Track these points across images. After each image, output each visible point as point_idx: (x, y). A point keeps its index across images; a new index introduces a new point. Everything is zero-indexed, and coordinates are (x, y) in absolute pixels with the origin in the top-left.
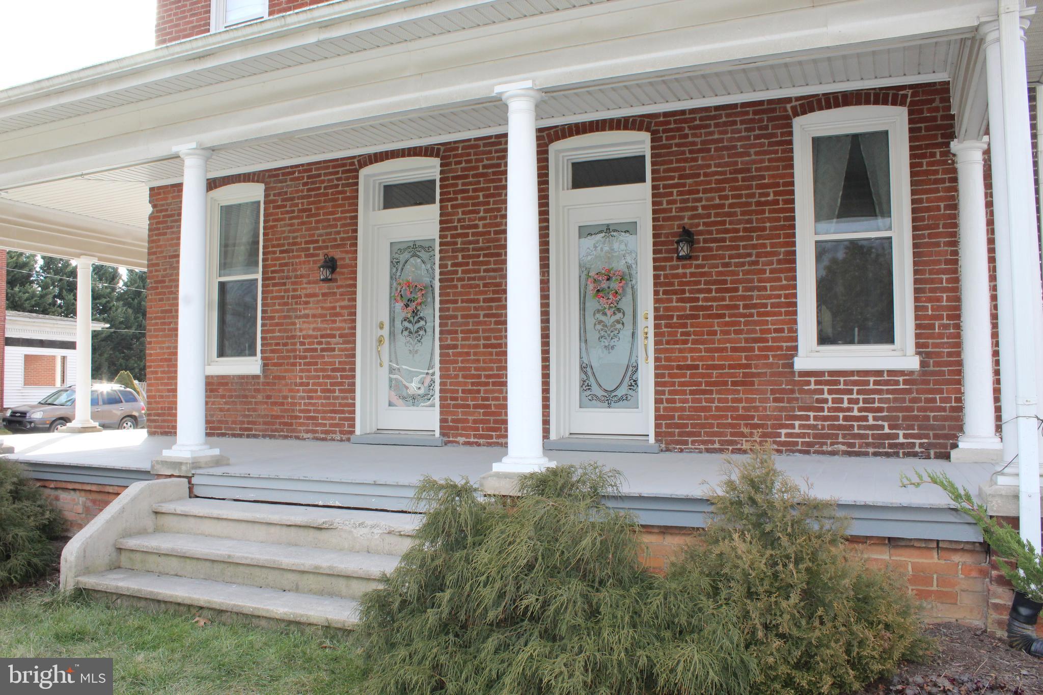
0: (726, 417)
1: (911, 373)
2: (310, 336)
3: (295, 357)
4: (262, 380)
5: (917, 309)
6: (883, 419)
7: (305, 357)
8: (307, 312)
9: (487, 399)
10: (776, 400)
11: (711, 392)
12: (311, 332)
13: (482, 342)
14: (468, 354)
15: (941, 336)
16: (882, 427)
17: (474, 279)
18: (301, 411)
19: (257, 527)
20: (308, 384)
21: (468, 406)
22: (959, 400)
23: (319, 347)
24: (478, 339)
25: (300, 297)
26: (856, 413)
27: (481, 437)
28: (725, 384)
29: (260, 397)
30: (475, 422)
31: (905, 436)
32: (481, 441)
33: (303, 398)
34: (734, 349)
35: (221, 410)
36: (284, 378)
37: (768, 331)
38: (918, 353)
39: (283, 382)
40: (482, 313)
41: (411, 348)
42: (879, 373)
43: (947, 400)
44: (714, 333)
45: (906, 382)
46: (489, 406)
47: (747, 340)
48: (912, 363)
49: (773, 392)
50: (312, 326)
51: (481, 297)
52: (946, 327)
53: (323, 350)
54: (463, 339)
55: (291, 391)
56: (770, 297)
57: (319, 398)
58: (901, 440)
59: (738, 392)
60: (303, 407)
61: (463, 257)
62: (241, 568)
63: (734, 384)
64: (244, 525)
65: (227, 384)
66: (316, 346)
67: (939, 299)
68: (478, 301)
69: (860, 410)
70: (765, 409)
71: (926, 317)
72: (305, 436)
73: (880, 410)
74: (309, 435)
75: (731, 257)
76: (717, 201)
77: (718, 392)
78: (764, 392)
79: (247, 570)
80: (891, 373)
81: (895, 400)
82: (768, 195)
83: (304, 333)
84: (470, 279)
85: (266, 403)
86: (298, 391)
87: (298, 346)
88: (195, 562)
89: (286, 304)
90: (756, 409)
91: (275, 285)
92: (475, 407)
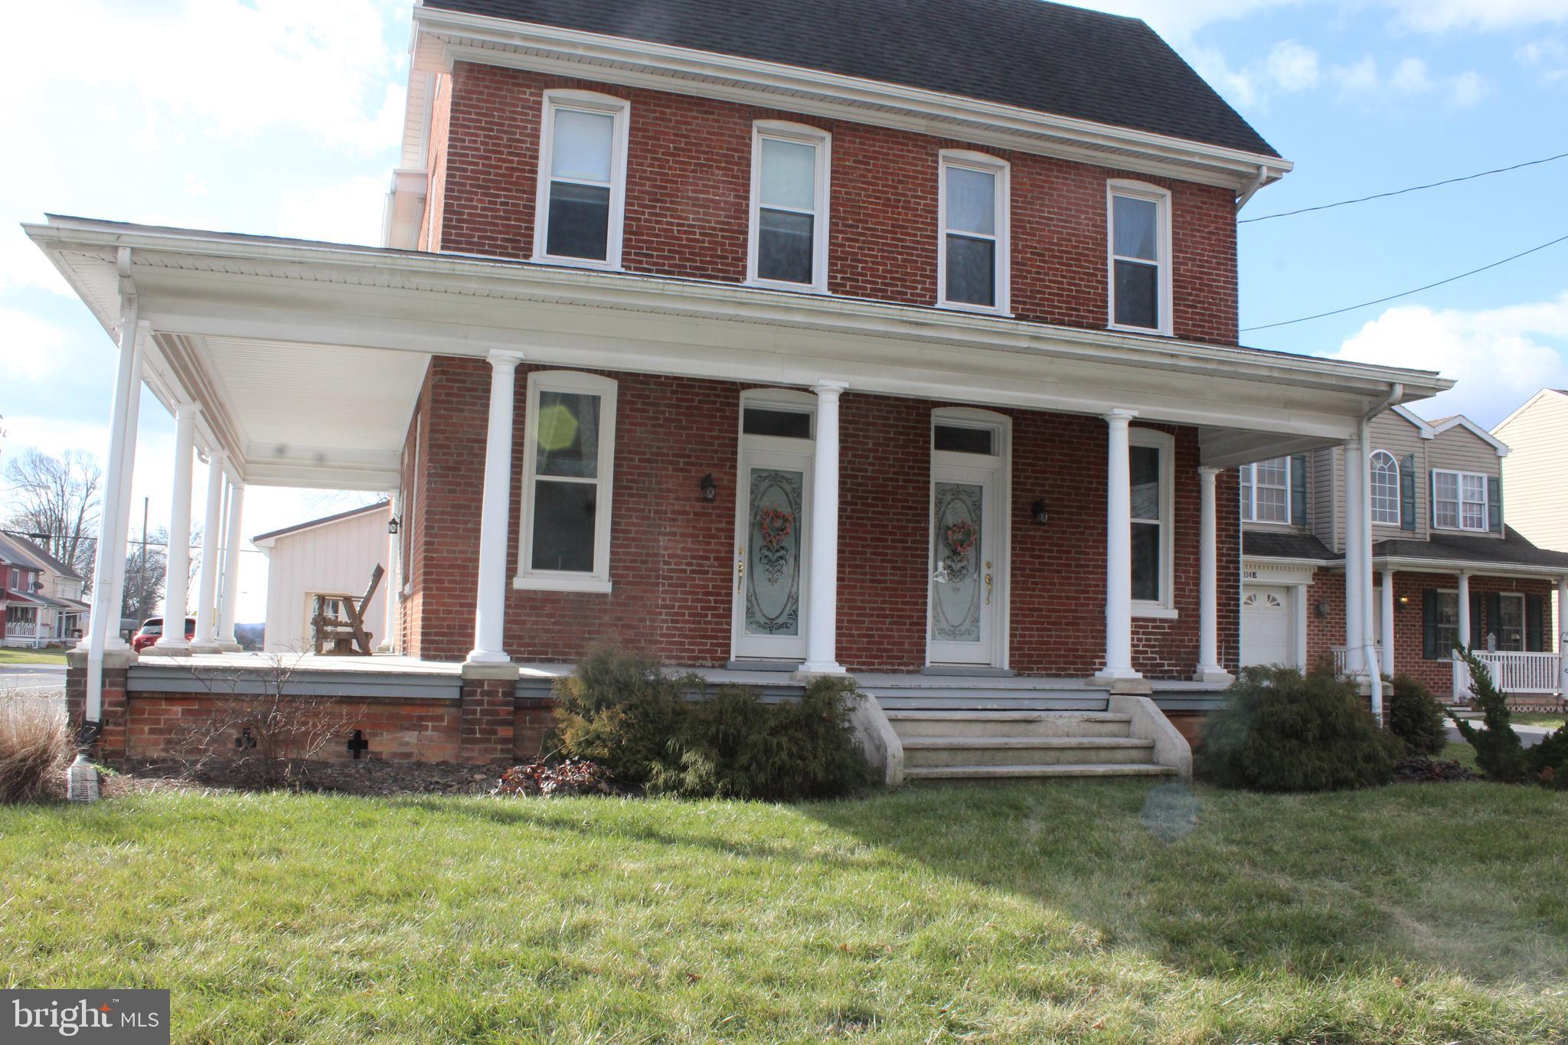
0: (1060, 650)
1: (1172, 621)
2: (678, 556)
3: (657, 577)
4: (610, 599)
5: (1176, 577)
6: (1155, 652)
7: (671, 578)
8: (673, 529)
9: (871, 629)
10: (1093, 637)
11: (1050, 630)
12: (679, 552)
13: (868, 577)
14: (855, 587)
15: (1188, 597)
16: (1155, 659)
17: (862, 518)
18: (663, 635)
19: (974, 725)
20: (673, 607)
21: (852, 635)
22: (1197, 641)
23: (689, 568)
24: (865, 574)
25: (666, 512)
26: (1141, 648)
27: (864, 663)
28: (1061, 623)
29: (606, 619)
30: (859, 649)
31: (1169, 665)
32: (864, 667)
33: (666, 621)
34: (1068, 598)
35: (547, 631)
36: (642, 599)
37: (1089, 586)
38: (1176, 608)
39: (640, 603)
40: (869, 550)
41: (770, 576)
42: (1154, 620)
43: (1190, 641)
44: (1054, 584)
45: (1169, 628)
46: (873, 636)
47: (1076, 592)
48: (1173, 614)
49: (1092, 631)
50: (680, 546)
51: (869, 536)
52: (1191, 591)
53: (693, 572)
54: (850, 573)
55: (649, 613)
56: (1091, 560)
57: (688, 622)
58: (1166, 668)
59: (1068, 630)
60: (665, 631)
61: (853, 497)
62: (1010, 753)
63: (1067, 624)
64: (961, 725)
65: (558, 601)
66: (684, 567)
67: (1189, 572)
68: (865, 539)
69: (1144, 646)
70: (1086, 644)
71: (1181, 583)
72: (667, 662)
73: (1154, 646)
74: (673, 662)
75: (1067, 527)
76: (1059, 482)
77: (1056, 630)
78: (1084, 631)
79: (1016, 753)
80: (1162, 620)
81: (1163, 640)
82: (1092, 483)
83: (670, 552)
84: (858, 518)
85: (616, 625)
86: (660, 613)
87: (661, 565)
88: (965, 753)
89: (648, 518)
90: (1081, 644)
91: (632, 495)
92: (859, 636)
